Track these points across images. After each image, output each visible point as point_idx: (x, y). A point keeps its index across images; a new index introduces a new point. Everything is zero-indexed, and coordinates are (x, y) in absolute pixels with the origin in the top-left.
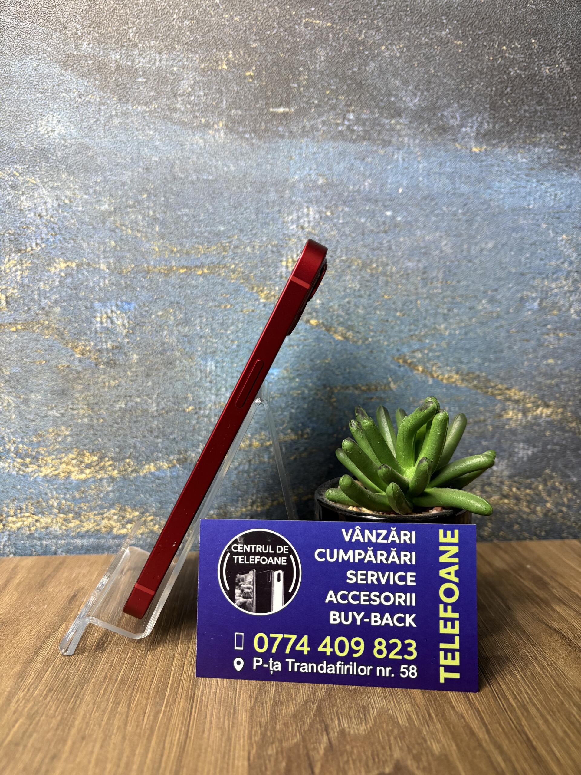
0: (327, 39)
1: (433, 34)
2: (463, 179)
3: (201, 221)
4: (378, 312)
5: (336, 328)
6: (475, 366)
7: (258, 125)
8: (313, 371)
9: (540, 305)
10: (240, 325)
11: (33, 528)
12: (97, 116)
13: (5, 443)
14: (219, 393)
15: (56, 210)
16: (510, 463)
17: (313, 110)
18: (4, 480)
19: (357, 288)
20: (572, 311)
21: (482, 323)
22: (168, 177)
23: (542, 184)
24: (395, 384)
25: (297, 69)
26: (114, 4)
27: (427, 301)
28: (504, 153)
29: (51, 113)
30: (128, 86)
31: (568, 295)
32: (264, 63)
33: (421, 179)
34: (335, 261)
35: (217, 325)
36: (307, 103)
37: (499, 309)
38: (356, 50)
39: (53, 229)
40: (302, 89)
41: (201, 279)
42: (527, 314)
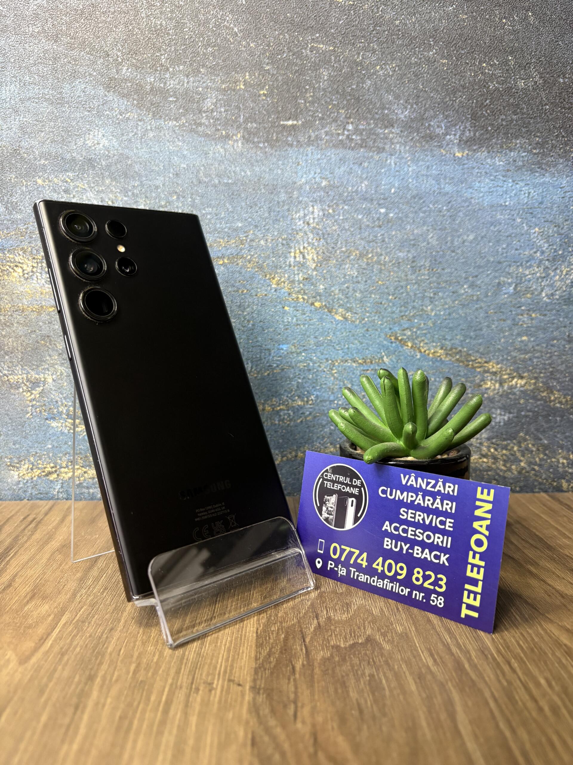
0: (330, 61)
1: (421, 55)
2: (447, 181)
3: (222, 218)
4: (373, 296)
5: (337, 310)
6: (457, 342)
7: (270, 136)
9: (515, 289)
10: (255, 307)
11: (82, 479)
12: (135, 130)
13: (58, 406)
17: (317, 122)
18: (58, 437)
19: (355, 275)
20: (544, 294)
21: (463, 306)
22: (194, 180)
23: (517, 184)
24: (387, 358)
25: (304, 87)
26: (149, 33)
30: (161, 104)
31: (540, 280)
32: (275, 83)
33: (410, 180)
34: (336, 252)
35: (235, 308)
36: (312, 116)
37: (479, 293)
38: (354, 70)
40: (308, 104)
41: (222, 268)
42: (503, 297)
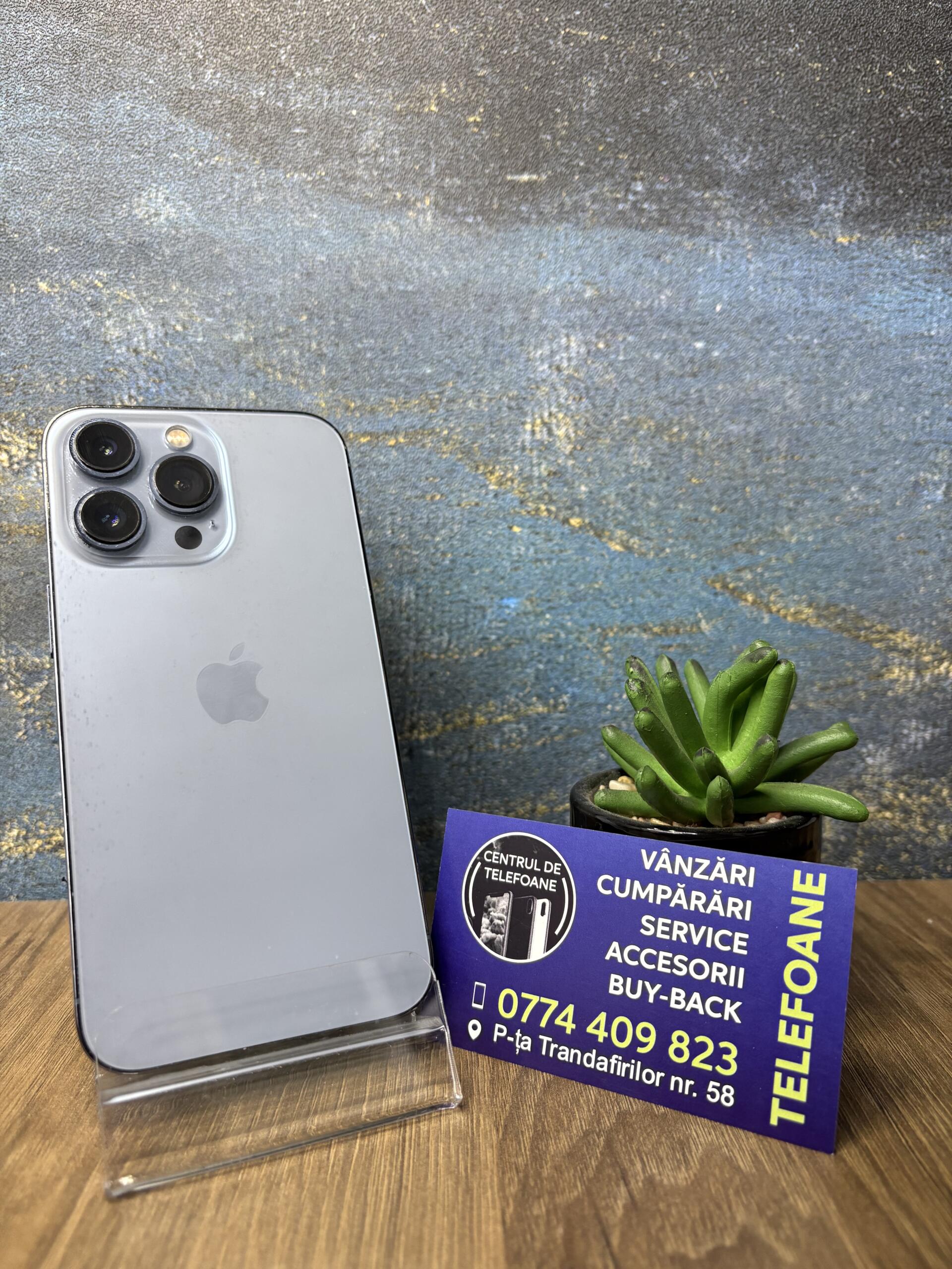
0: (601, 62)
1: (773, 52)
2: (821, 289)
3: (394, 358)
4: (681, 506)
5: (612, 532)
6: (838, 593)
7: (487, 203)
8: (574, 601)
9: (946, 494)
10: (456, 528)
12: (229, 190)
14: (421, 637)
15: (162, 342)
16: (895, 753)
17: (577, 177)
19: (646, 467)
21: (850, 525)
22: (342, 286)
24: (707, 623)
25: (551, 110)
26: (255, 7)
27: (762, 488)
28: (890, 245)
29: (154, 185)
30: (278, 141)
32: (497, 102)
33: (752, 288)
34: (610, 422)
35: (419, 528)
36: (567, 165)
37: (878, 501)
38: (647, 79)
39: (156, 372)
40: (559, 143)
41: (394, 453)
42: (925, 510)
